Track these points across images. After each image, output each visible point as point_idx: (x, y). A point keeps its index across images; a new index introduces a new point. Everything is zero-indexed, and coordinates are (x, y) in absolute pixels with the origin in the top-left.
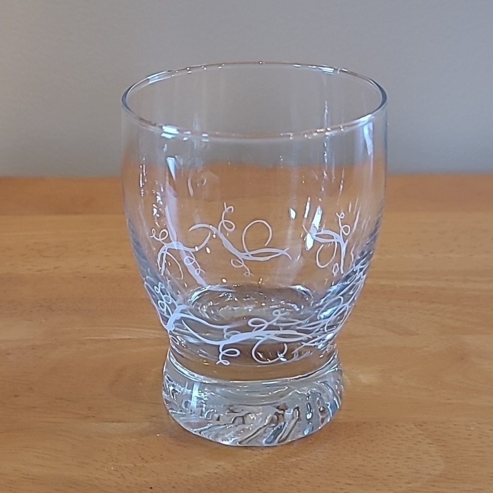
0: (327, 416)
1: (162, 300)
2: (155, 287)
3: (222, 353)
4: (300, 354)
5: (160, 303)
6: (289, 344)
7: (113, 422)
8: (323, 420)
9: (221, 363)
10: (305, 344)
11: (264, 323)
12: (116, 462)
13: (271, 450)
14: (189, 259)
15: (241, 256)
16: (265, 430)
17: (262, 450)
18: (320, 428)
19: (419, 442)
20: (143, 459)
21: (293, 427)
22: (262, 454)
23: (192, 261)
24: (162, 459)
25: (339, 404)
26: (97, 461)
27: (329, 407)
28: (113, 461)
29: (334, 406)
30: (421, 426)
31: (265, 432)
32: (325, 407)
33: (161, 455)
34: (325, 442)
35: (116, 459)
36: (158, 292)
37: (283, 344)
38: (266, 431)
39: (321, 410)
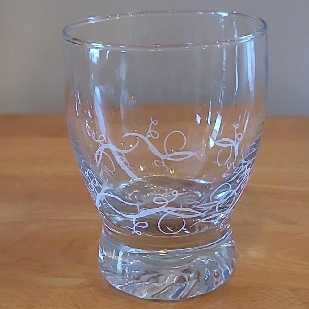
0: (221, 280)
1: (91, 183)
2: (85, 172)
3: (136, 225)
4: (200, 228)
5: (90, 185)
6: (187, 220)
7: (59, 277)
8: (217, 283)
9: (135, 233)
10: (200, 221)
11: (165, 201)
12: (56, 307)
13: (174, 304)
14: (121, 158)
15: (163, 157)
16: (172, 287)
17: (168, 303)
18: (213, 289)
19: (292, 303)
20: (75, 305)
21: (194, 286)
22: (167, 306)
23: (122, 160)
24: (90, 306)
25: (231, 271)
26: (41, 305)
27: (223, 273)
28: (53, 305)
29: (227, 272)
30: (295, 291)
31: (171, 289)
32: (220, 273)
33: (90, 303)
34: (217, 300)
35: (56, 304)
36: (87, 176)
37: (182, 219)
38: (173, 289)
39: (216, 275)
